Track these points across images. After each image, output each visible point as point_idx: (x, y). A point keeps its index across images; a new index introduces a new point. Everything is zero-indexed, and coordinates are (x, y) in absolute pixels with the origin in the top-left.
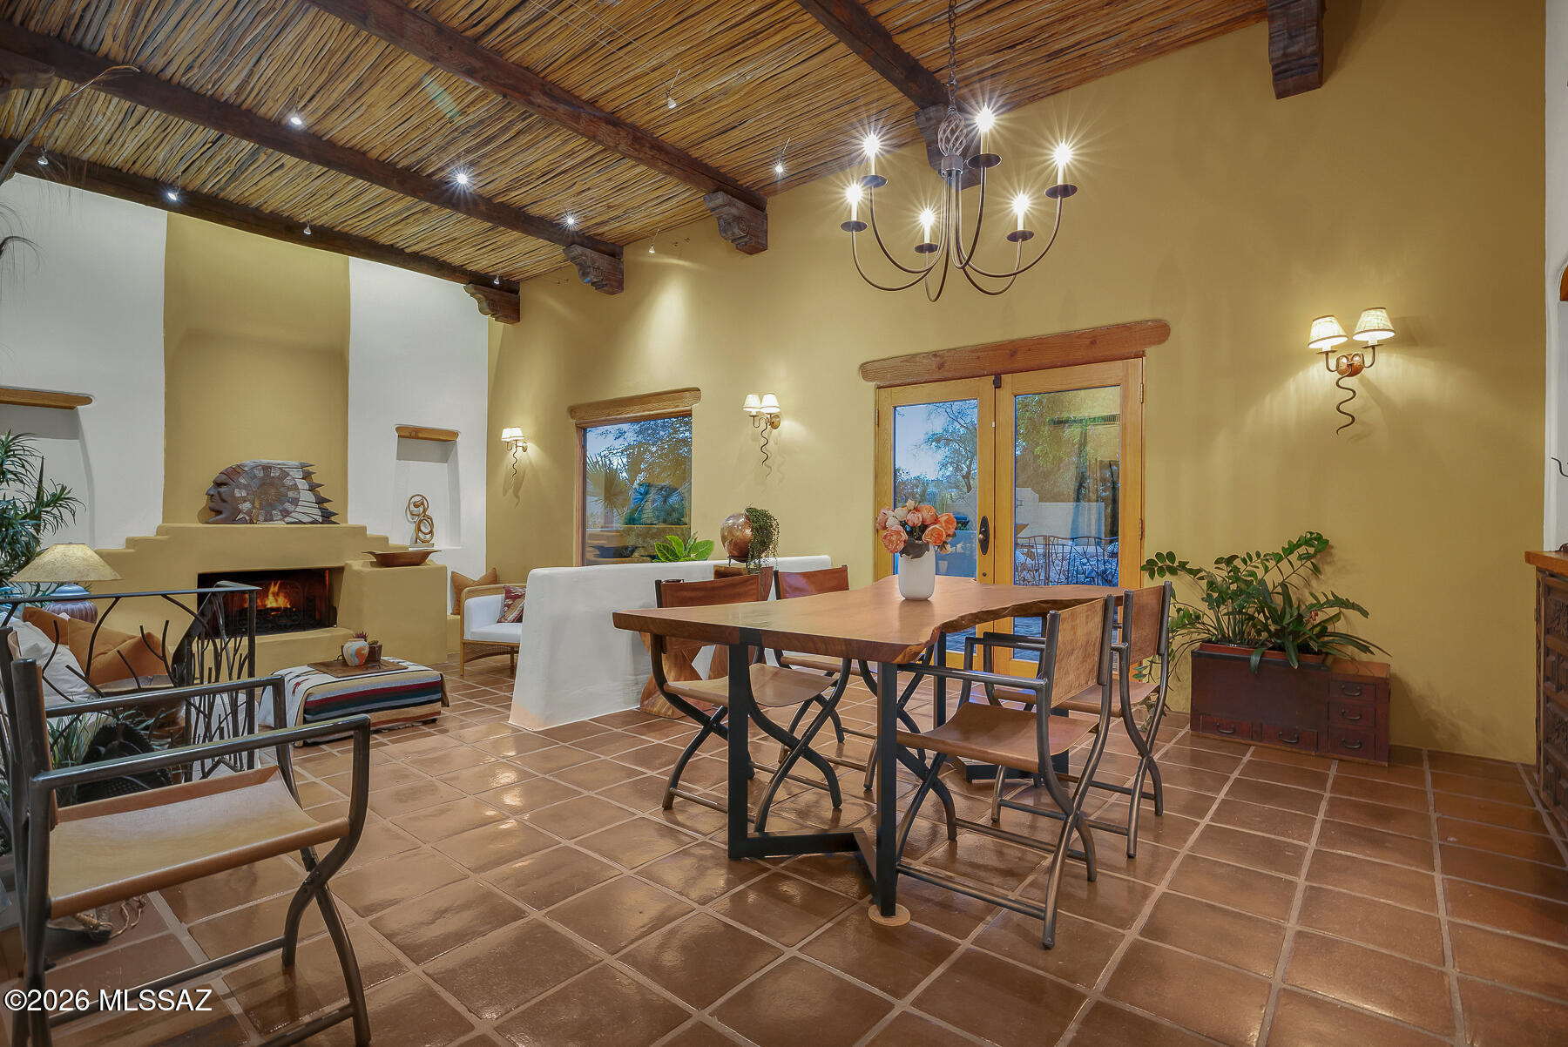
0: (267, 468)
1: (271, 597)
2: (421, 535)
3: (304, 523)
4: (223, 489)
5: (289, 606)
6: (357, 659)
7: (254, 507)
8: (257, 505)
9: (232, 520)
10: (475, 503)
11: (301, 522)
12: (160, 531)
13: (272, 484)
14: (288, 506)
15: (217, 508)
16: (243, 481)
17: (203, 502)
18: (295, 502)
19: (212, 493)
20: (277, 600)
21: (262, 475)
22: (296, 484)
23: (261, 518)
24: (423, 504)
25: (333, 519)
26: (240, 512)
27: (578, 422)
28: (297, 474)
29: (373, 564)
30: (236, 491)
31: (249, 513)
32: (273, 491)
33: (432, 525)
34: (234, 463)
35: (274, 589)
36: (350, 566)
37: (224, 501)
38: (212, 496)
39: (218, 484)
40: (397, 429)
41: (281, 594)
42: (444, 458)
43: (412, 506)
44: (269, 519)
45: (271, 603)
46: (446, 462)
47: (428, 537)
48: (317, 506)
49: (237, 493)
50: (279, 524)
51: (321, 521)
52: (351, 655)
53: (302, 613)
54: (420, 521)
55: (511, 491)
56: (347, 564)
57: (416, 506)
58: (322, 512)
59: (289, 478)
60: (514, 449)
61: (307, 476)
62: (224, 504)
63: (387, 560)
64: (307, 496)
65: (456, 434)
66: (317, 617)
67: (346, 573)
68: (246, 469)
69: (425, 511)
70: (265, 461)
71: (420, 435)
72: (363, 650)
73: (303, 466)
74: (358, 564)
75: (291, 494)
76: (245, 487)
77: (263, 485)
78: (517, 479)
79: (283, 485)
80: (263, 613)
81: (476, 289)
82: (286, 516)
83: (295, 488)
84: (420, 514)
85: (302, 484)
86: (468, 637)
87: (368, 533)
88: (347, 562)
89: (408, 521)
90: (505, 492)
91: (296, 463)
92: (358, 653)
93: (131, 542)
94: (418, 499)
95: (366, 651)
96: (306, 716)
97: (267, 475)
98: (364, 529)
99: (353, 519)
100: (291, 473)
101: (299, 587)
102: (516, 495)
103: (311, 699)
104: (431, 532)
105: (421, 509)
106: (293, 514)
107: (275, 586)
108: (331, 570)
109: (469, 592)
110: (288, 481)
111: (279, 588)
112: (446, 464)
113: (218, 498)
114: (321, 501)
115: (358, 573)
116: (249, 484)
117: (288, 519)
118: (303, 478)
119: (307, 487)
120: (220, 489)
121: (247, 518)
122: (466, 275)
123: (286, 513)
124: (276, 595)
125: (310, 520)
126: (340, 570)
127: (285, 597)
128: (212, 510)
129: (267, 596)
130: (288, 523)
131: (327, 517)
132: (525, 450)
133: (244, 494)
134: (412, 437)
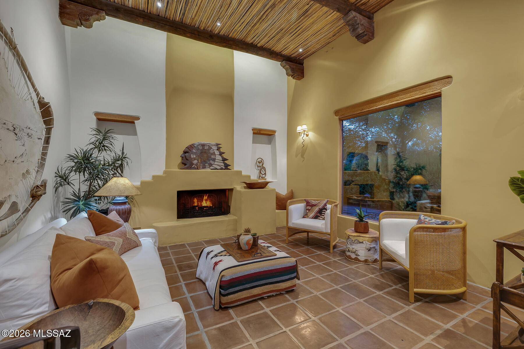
0: (203, 145)
1: (204, 201)
2: (261, 175)
3: (218, 169)
4: (187, 154)
5: (211, 206)
6: (247, 246)
7: (198, 162)
8: (200, 161)
9: (190, 168)
10: (282, 161)
11: (216, 169)
12: (165, 172)
13: (205, 152)
14: (212, 162)
15: (185, 163)
16: (194, 151)
17: (179, 160)
18: (214, 160)
19: (183, 156)
20: (206, 203)
21: (201, 148)
22: (214, 152)
23: (201, 167)
24: (262, 162)
25: (229, 167)
26: (193, 164)
27: (340, 117)
28: (215, 148)
29: (245, 188)
30: (192, 155)
31: (197, 165)
32: (206, 155)
33: (265, 170)
34: (191, 144)
35: (205, 198)
36: (236, 188)
37: (187, 159)
38: (183, 157)
39: (185, 152)
40: (253, 130)
41: (209, 200)
42: (270, 142)
43: (257, 162)
44: (204, 167)
45: (204, 204)
46: (270, 144)
47: (264, 176)
48: (222, 162)
49: (193, 156)
50: (208, 170)
51: (224, 168)
52: (244, 244)
53: (217, 209)
54: (261, 169)
55: (300, 155)
56: (234, 187)
57: (260, 163)
58: (224, 164)
59: (212, 150)
60: (303, 135)
61: (219, 149)
62: (188, 161)
63: (251, 186)
64: (219, 158)
65: (274, 132)
66: (223, 211)
67: (234, 191)
68: (195, 146)
69: (262, 165)
70: (203, 142)
71: (261, 132)
72: (251, 241)
73: (217, 145)
74: (239, 187)
75: (212, 157)
76: (195, 153)
77: (202, 152)
78: (304, 148)
79: (210, 153)
80: (202, 208)
81: (286, 63)
82: (210, 166)
83: (214, 154)
84: (260, 165)
85: (217, 153)
86: (290, 225)
87: (242, 174)
88: (234, 186)
89: (256, 169)
90: (296, 156)
91: (214, 143)
92: (247, 243)
93: (154, 177)
94: (260, 160)
95: (251, 242)
96: (221, 290)
97: (203, 149)
98: (241, 172)
99: (236, 168)
100: (212, 148)
101: (216, 197)
102: (302, 156)
103: (224, 279)
104: (265, 174)
105: (261, 164)
106: (214, 166)
107: (206, 196)
108: (229, 190)
109: (290, 202)
110: (211, 151)
111: (207, 198)
112: (270, 145)
113: (185, 158)
114: (224, 160)
115: (240, 192)
116: (196, 152)
117: (212, 168)
118: (217, 150)
119: (218, 153)
120: (185, 155)
121: (196, 167)
122: (282, 57)
123: (211, 165)
124: (206, 200)
125: (220, 168)
126: (232, 190)
127: (210, 201)
128: (183, 163)
129: (203, 201)
130: (211, 169)
131: (227, 167)
132: (307, 136)
133: (195, 157)
134: (258, 133)
